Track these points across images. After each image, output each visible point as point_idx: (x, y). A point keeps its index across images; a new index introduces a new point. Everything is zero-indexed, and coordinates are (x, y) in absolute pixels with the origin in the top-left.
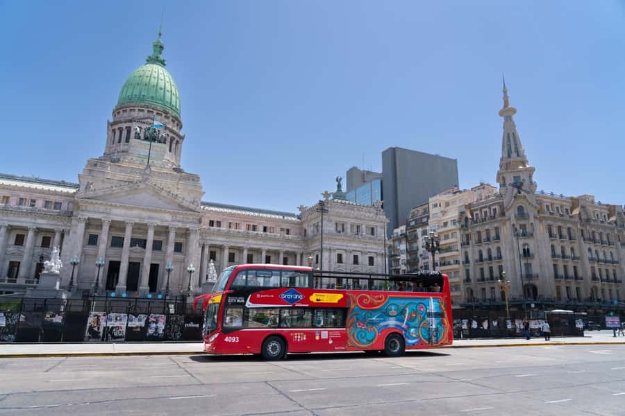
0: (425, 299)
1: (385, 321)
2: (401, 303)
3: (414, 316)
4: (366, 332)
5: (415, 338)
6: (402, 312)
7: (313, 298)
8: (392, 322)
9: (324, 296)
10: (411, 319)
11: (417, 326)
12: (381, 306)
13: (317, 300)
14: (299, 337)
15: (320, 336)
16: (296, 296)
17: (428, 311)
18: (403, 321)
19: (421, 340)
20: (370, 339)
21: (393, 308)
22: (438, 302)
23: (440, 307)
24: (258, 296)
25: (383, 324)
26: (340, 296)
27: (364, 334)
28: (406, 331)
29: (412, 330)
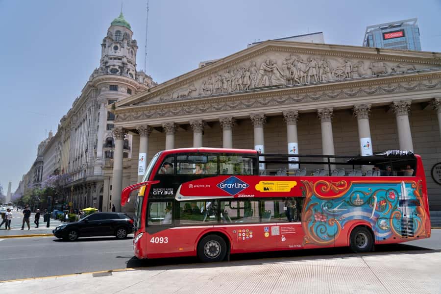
0: (396, 184)
1: (349, 212)
2: (367, 189)
3: (384, 204)
4: (327, 226)
5: (385, 231)
6: (369, 201)
7: (260, 187)
8: (357, 214)
9: (273, 184)
10: (381, 208)
11: (388, 216)
12: (343, 194)
13: (265, 189)
14: (244, 235)
15: (270, 232)
16: (239, 185)
17: (400, 198)
18: (371, 212)
19: (393, 233)
20: (332, 234)
21: (358, 195)
22: (412, 188)
23: (414, 193)
24: (191, 186)
25: (346, 215)
26: (293, 184)
27: (324, 229)
28: (375, 223)
29: (382, 222)
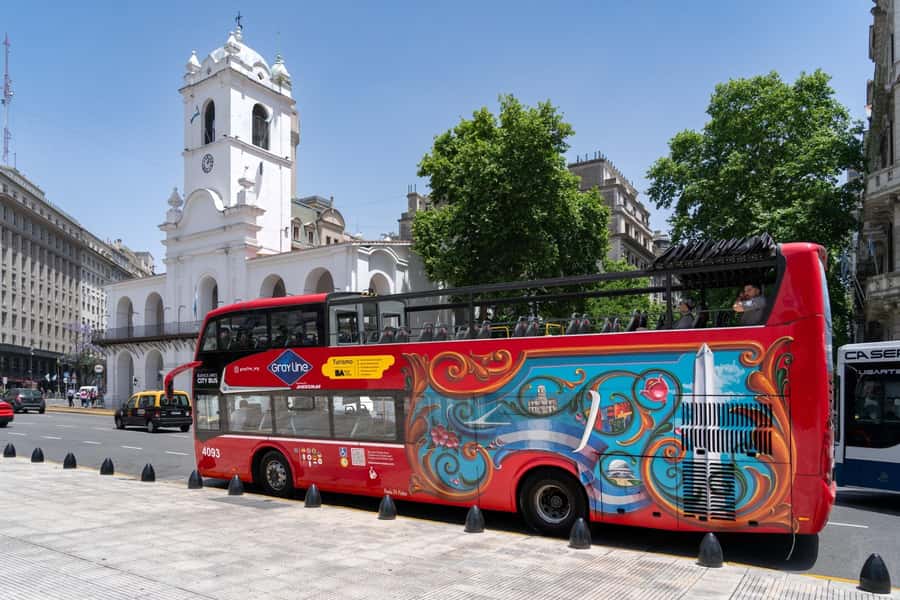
0: (674, 354)
1: (514, 429)
2: (572, 373)
4: (460, 458)
5: (624, 491)
6: (577, 404)
7: (329, 369)
8: (539, 436)
10: (610, 425)
11: (638, 450)
12: (499, 384)
14: (309, 457)
15: (349, 459)
16: (297, 366)
17: (687, 399)
18: (580, 436)
19: (650, 498)
20: (472, 477)
21: (542, 388)
23: (752, 384)
24: (236, 369)
25: (508, 438)
26: (388, 361)
27: (452, 465)
28: (591, 465)
29: (616, 464)
